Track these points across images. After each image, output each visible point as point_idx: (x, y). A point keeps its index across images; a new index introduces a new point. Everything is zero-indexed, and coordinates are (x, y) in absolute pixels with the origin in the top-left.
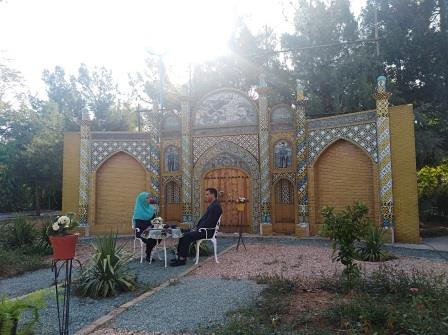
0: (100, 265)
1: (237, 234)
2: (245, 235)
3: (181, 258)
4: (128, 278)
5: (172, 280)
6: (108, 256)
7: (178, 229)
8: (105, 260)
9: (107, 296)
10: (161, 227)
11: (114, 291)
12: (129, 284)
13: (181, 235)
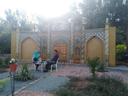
1: (63, 63)
8: (24, 70)
11: (27, 79)
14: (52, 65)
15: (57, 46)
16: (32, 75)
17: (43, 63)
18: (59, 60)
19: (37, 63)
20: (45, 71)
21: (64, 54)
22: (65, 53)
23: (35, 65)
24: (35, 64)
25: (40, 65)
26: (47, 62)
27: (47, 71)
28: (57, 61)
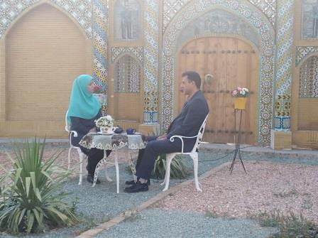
0: (20, 186)
1: (231, 146)
2: (245, 148)
3: (142, 181)
4: (63, 207)
5: (128, 213)
6: (32, 174)
7: (137, 136)
8: (28, 179)
9: (32, 232)
10: (110, 131)
11: (41, 225)
12: (63, 217)
13: (142, 145)
14: (173, 156)
15: (201, 48)
16: (66, 203)
17: (122, 144)
18: (207, 131)
19: (89, 140)
20: (132, 188)
21: (239, 95)
22: (244, 90)
23: (81, 154)
24: (84, 150)
25: (109, 152)
26: (144, 138)
27: (145, 188)
28: (200, 135)
